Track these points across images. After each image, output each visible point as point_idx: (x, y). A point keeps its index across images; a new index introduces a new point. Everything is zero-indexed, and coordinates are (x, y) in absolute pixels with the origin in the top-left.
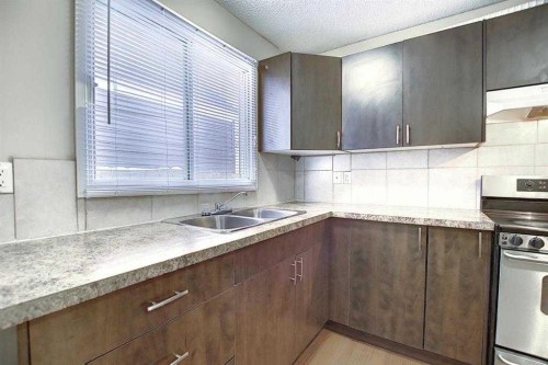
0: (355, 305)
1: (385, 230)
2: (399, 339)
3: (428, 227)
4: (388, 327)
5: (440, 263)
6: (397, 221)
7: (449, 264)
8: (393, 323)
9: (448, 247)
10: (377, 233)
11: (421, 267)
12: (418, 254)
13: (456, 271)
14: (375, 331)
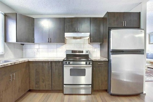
0: (36, 84)
1: (43, 63)
2: (47, 89)
3: (51, 61)
4: (44, 87)
5: (54, 69)
6: (45, 61)
7: (56, 69)
8: (45, 86)
9: (55, 65)
10: (41, 64)
11: (51, 70)
12: (50, 68)
13: (57, 71)
14: (41, 89)
